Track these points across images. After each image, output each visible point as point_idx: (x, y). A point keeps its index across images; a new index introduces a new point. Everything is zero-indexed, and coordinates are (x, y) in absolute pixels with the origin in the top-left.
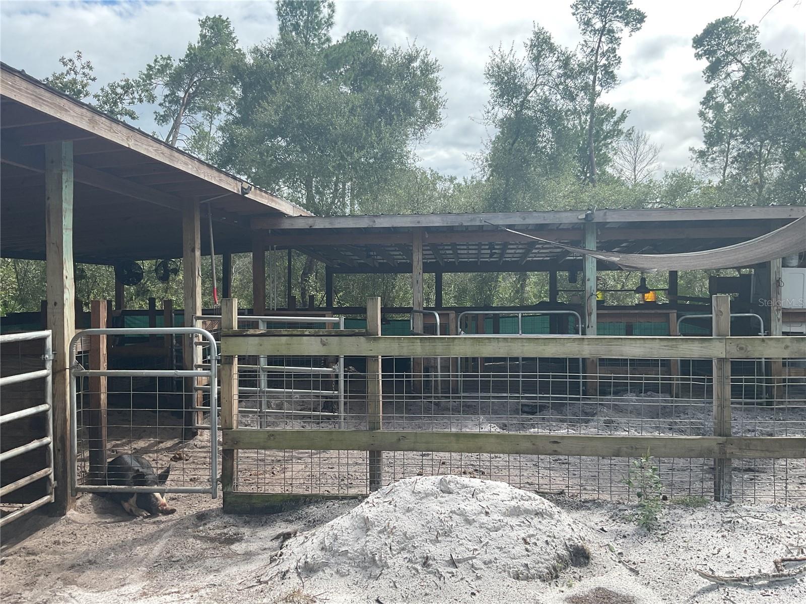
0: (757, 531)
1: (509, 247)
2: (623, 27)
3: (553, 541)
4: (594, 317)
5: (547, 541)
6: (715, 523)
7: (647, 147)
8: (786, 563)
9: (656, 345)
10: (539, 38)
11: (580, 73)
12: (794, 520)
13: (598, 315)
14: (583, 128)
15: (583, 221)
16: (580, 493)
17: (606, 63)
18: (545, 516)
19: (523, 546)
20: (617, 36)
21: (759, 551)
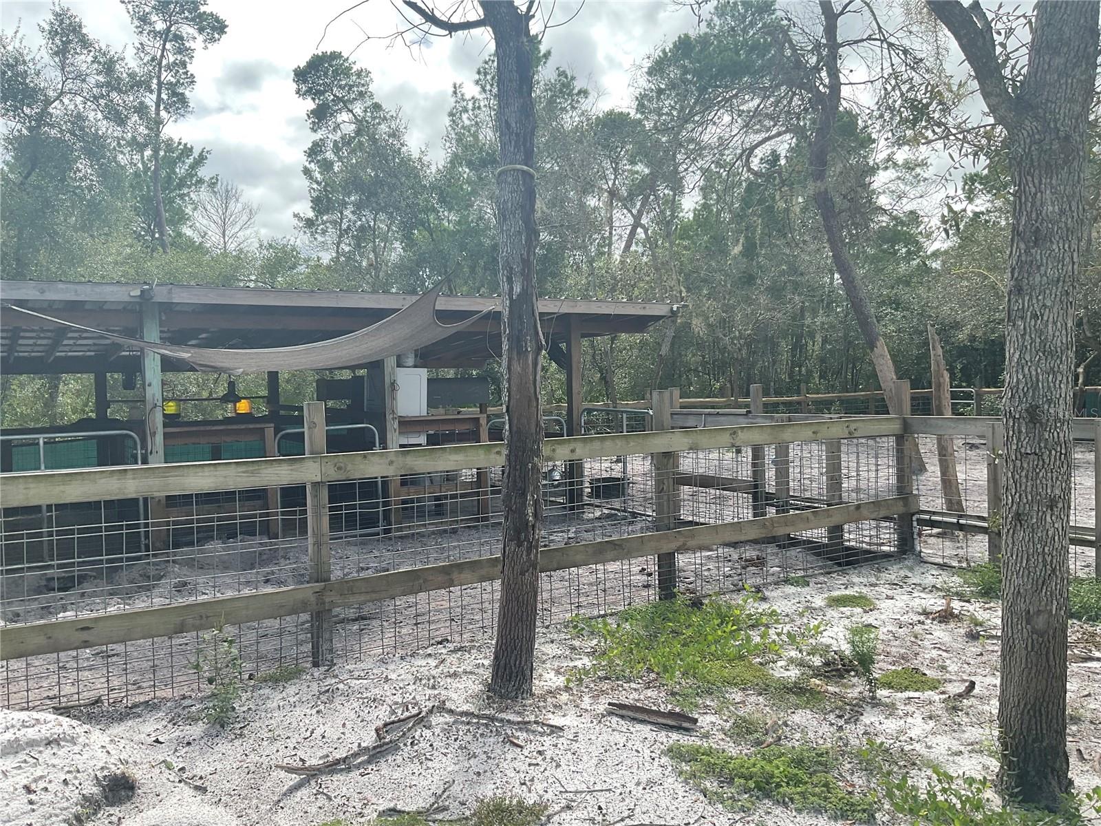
0: (360, 696)
1: (22, 334)
2: (196, 35)
3: (76, 778)
4: (159, 438)
5: (65, 780)
6: (310, 697)
7: (239, 205)
8: (389, 727)
9: (231, 471)
10: (62, 22)
11: (132, 87)
12: (402, 672)
13: (166, 435)
14: (147, 169)
15: (138, 300)
16: (126, 696)
17: (173, 80)
18: (62, 743)
19: (25, 798)
20: (187, 45)
21: (360, 719)
